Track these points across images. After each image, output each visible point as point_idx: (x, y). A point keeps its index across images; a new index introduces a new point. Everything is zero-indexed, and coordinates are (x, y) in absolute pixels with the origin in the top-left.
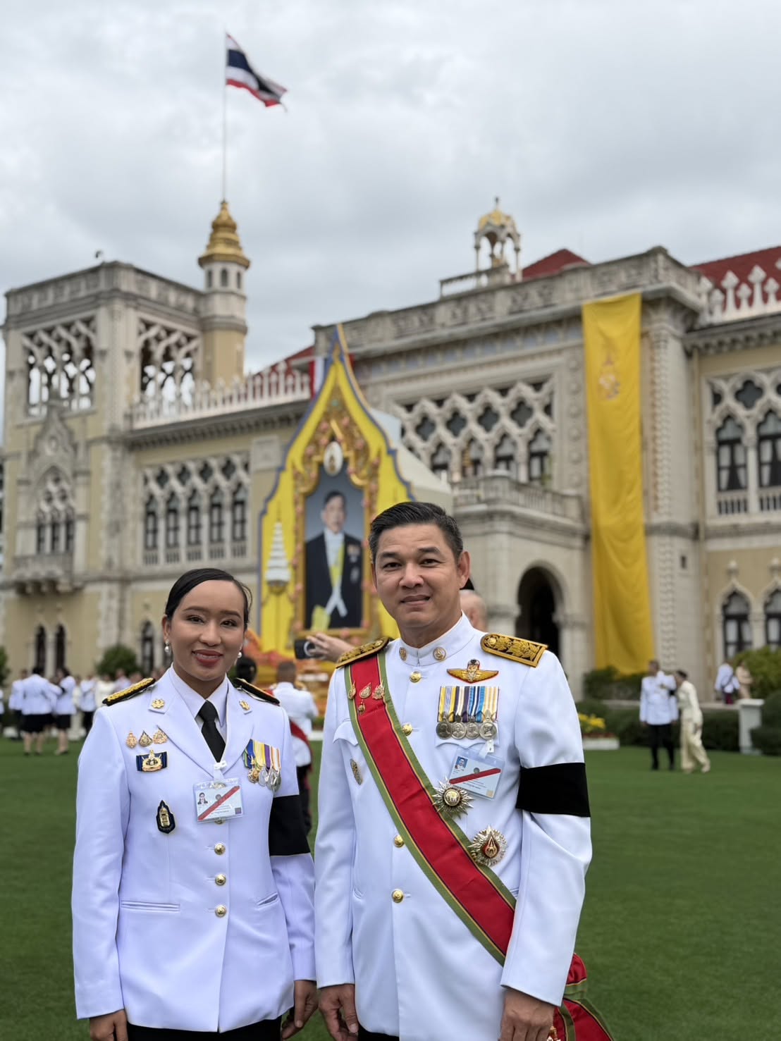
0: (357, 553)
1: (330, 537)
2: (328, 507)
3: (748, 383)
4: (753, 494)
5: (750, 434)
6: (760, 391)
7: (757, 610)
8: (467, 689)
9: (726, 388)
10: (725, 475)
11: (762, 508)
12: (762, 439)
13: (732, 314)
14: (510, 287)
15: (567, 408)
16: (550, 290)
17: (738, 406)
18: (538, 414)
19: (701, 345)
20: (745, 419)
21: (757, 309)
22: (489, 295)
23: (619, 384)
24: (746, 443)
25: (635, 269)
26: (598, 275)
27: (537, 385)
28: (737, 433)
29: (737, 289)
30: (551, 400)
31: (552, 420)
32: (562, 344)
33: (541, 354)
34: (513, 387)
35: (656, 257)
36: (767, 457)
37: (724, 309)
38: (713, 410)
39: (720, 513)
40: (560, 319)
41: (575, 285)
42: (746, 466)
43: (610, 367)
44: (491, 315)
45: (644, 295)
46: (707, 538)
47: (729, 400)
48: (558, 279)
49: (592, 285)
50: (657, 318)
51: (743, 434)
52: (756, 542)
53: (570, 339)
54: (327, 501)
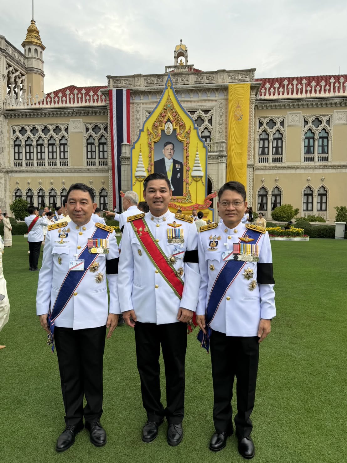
0: (180, 167)
1: (166, 160)
2: (165, 148)
3: (271, 120)
4: (271, 157)
5: (271, 137)
6: (275, 124)
7: (270, 193)
9: (265, 121)
10: (261, 149)
11: (273, 162)
12: (274, 139)
13: (268, 97)
14: (196, 74)
15: (218, 121)
16: (212, 78)
17: (268, 128)
18: (206, 122)
19: (259, 106)
20: (270, 132)
21: (276, 96)
22: (187, 75)
23: (242, 115)
24: (270, 140)
25: (244, 75)
26: (231, 75)
27: (206, 112)
28: (266, 137)
29: (270, 89)
30: (211, 117)
31: (211, 125)
32: (217, 98)
33: (209, 101)
34: (196, 111)
35: (253, 72)
36: (275, 145)
37: (265, 95)
38: (259, 128)
39: (259, 162)
40: (218, 88)
41: (222, 77)
42: (268, 147)
43: (239, 108)
44: (188, 83)
45: (251, 84)
46: (256, 170)
47: (265, 125)
48: (215, 74)
49: (228, 78)
50: (253, 93)
51: (269, 137)
52: (271, 172)
53: (220, 96)
54: (165, 145)
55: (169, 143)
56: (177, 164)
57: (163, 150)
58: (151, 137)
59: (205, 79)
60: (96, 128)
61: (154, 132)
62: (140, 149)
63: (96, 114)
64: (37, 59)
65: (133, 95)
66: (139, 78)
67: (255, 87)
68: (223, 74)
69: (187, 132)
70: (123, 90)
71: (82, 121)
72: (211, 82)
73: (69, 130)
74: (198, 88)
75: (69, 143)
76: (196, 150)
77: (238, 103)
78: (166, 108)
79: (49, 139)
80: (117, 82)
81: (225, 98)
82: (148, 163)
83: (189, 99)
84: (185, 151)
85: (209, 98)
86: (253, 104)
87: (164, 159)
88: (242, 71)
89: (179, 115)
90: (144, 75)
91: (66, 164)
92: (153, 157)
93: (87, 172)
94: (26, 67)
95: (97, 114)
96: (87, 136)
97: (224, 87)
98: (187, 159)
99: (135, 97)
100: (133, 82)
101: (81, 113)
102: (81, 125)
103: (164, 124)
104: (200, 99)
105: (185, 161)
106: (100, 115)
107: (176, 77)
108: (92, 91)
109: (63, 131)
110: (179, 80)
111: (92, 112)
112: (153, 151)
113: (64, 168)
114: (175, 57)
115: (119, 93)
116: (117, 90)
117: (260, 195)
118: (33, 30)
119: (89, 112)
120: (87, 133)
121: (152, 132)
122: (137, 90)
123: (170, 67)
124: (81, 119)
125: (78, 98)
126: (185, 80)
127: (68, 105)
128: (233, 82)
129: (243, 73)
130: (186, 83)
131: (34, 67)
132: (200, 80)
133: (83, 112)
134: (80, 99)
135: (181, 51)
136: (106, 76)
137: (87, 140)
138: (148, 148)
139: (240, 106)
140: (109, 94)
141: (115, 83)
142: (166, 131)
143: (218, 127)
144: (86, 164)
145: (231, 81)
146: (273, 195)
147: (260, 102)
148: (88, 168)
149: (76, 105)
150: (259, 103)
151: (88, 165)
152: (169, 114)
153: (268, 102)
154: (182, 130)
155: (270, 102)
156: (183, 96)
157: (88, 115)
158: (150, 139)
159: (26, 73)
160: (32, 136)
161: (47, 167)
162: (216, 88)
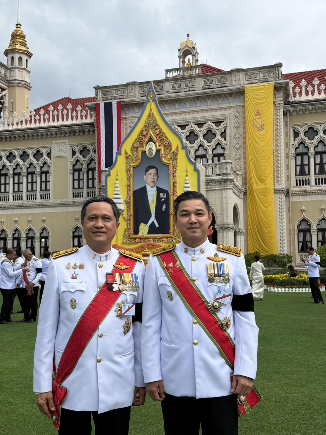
0: (165, 197)
1: (148, 188)
2: (147, 173)
3: (311, 128)
4: (312, 178)
5: (312, 151)
6: (317, 132)
7: (314, 227)
8: (217, 265)
9: (302, 131)
10: (298, 168)
11: (316, 184)
12: (316, 153)
13: (304, 98)
14: (204, 77)
15: (233, 134)
16: (224, 80)
17: (306, 139)
18: (218, 137)
19: (291, 110)
20: (310, 144)
21: (316, 96)
22: (193, 79)
23: (264, 125)
24: (310, 155)
25: (267, 72)
26: (249, 74)
27: (218, 123)
28: (305, 150)
29: (306, 87)
30: (225, 130)
31: (225, 140)
32: (231, 105)
33: (220, 109)
34: (205, 123)
35: (278, 68)
36: (318, 161)
37: (300, 94)
38: (294, 140)
39: (297, 185)
40: (232, 93)
41: (238, 77)
42: (309, 165)
43: (259, 117)
44: (194, 89)
45: (275, 84)
46: (291, 196)
47: (302, 136)
48: (228, 75)
49: (246, 78)
50: (279, 96)
51: (309, 151)
52: (314, 198)
53: (235, 103)
54: (147, 170)
55: (152, 167)
56: (162, 193)
57: (145, 177)
58: (130, 161)
59: (215, 82)
60: (84, 151)
61: (133, 155)
62: (117, 176)
63: (84, 134)
64: (22, 69)
65: (126, 108)
66: (133, 87)
67: (281, 87)
68: (239, 74)
69: (173, 152)
70: (113, 103)
71: (67, 143)
72: (223, 85)
73: (52, 155)
74: (206, 95)
75: (52, 170)
76: (185, 174)
77: (258, 110)
78: (147, 125)
79: (28, 166)
80: (106, 93)
81: (242, 104)
82: (126, 193)
83: (195, 109)
84: (172, 176)
85: (220, 106)
86: (279, 109)
87: (145, 188)
88: (264, 68)
89: (163, 133)
90: (139, 83)
91: (47, 197)
92: (131, 186)
93: (72, 206)
94: (8, 79)
95: (86, 133)
96: (72, 160)
97: (239, 91)
98: (174, 186)
99: (128, 111)
100: (126, 91)
101: (66, 133)
102: (66, 148)
103: (145, 145)
104: (210, 107)
105: (172, 190)
106: (89, 134)
107: (179, 82)
108: (79, 106)
109: (45, 157)
110: (183, 85)
111: (79, 132)
112: (131, 178)
113: (45, 202)
114: (180, 57)
115: (108, 107)
116: (105, 103)
117: (300, 231)
118: (17, 35)
119: (75, 132)
120: (74, 157)
121: (131, 154)
122: (129, 101)
123: (171, 70)
124: (67, 141)
125: (63, 115)
126: (190, 85)
127: (51, 124)
128: (252, 83)
129: (265, 70)
130: (191, 89)
131: (17, 79)
132: (209, 84)
133: (68, 132)
134: (65, 116)
135: (187, 48)
136: (94, 87)
137: (74, 165)
138: (126, 175)
139: (260, 113)
140: (96, 108)
141: (105, 94)
142: (147, 153)
143: (234, 142)
144: (71, 195)
145: (250, 82)
146: (319, 230)
147: (293, 106)
148: (74, 200)
149: (60, 123)
150: (291, 106)
151: (74, 197)
152: (151, 132)
153: (304, 105)
154: (168, 151)
155: (306, 105)
156: (188, 106)
157: (74, 135)
158: (128, 163)
159: (8, 87)
160: (8, 163)
161: (25, 201)
162: (229, 93)
